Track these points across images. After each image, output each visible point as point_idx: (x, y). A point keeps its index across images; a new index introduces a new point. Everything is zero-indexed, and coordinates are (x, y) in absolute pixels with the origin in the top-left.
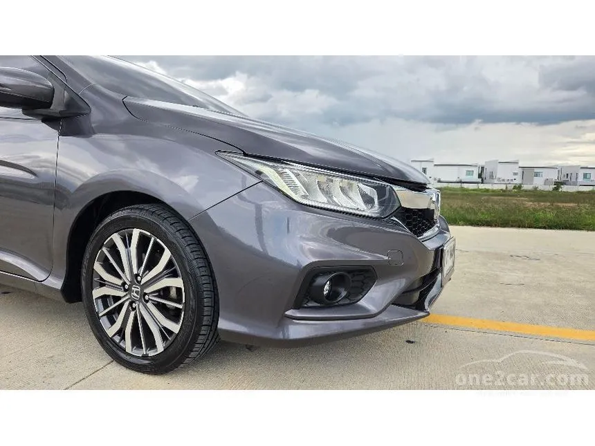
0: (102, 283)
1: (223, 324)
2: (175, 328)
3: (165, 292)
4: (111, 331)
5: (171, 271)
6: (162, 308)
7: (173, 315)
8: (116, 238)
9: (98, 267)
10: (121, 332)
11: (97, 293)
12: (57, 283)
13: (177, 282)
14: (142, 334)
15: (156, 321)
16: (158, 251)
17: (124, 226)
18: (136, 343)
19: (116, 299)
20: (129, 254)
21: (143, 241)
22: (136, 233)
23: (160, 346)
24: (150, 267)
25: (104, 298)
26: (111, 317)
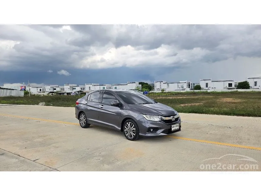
0: (126, 129)
1: (140, 134)
2: (135, 135)
3: (133, 130)
4: (127, 135)
5: (134, 127)
6: (133, 132)
7: (134, 133)
8: (127, 123)
9: (125, 127)
10: (128, 135)
11: (125, 130)
12: (120, 129)
13: (134, 129)
14: (131, 136)
15: (132, 134)
16: (132, 125)
17: (128, 122)
18: (130, 137)
19: (127, 131)
20: (129, 125)
21: (131, 124)
22: (130, 123)
23: (133, 137)
24: (131, 127)
25: (126, 131)
26: (127, 133)
